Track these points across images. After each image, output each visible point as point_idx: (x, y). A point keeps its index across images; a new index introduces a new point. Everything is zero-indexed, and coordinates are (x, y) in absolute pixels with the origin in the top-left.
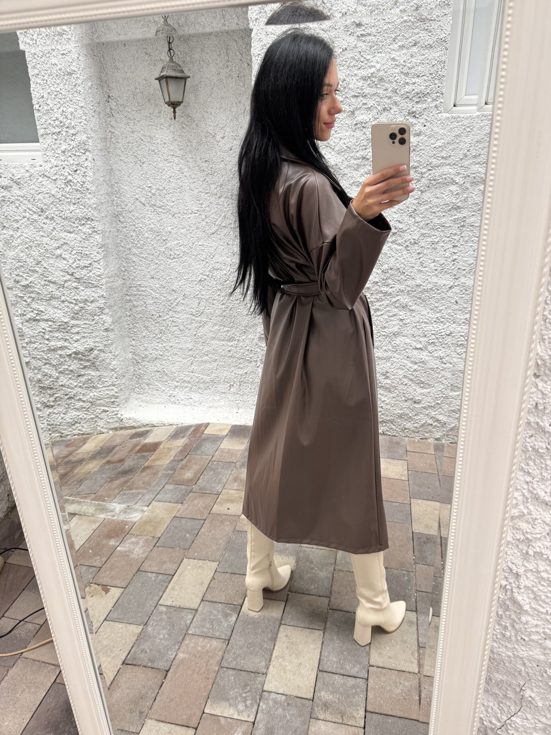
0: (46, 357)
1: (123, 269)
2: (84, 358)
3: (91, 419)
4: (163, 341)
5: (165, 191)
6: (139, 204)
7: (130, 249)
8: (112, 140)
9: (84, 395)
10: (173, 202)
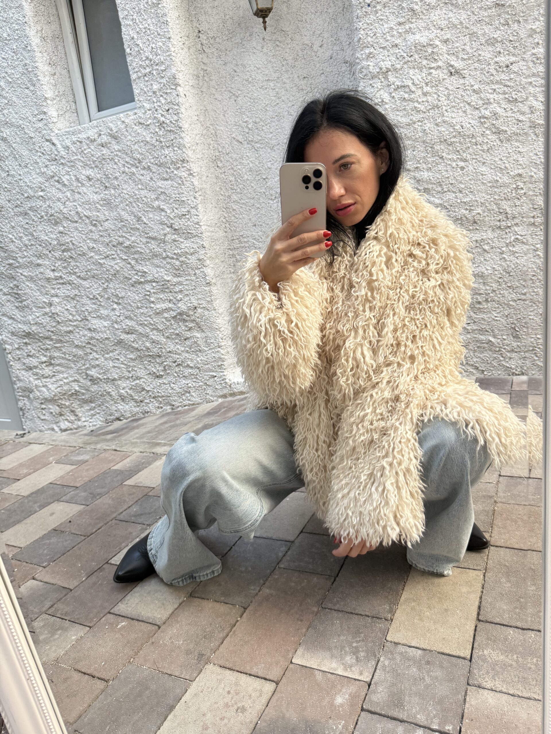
0: (152, 322)
1: (224, 220)
2: (188, 318)
3: (199, 386)
5: (262, 123)
6: (236, 143)
7: (229, 197)
8: (206, 78)
9: (192, 360)
10: (271, 133)
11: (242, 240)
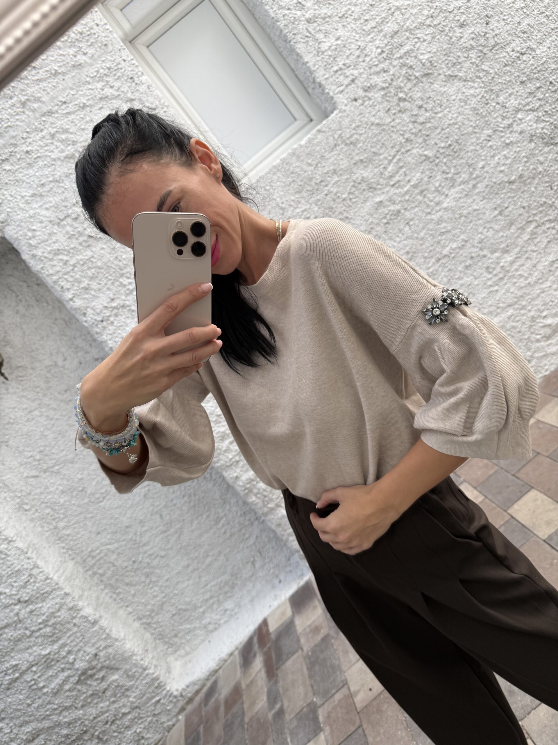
0: (56, 707)
1: (64, 551)
2: (94, 671)
3: (149, 723)
4: (154, 582)
5: (47, 449)
6: (32, 479)
7: (56, 528)
9: (124, 706)
10: (63, 450)
11: (94, 554)
